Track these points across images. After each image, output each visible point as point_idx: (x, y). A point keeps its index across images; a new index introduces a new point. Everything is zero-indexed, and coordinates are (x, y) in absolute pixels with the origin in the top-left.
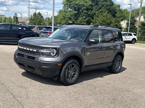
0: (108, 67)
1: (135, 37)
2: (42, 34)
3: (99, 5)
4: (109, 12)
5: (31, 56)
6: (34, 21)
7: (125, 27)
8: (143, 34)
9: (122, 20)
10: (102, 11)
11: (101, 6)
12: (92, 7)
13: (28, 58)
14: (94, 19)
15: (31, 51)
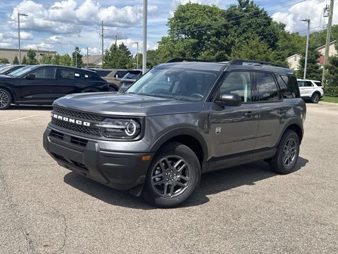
0: (265, 160)
1: (320, 89)
2: (123, 86)
3: (241, 25)
4: (262, 39)
5: (77, 139)
6: (112, 62)
7: (296, 69)
8: (334, 83)
9: (290, 55)
10: (248, 38)
11: (246, 26)
12: (227, 30)
13: (72, 142)
14: (232, 54)
15: (78, 125)
